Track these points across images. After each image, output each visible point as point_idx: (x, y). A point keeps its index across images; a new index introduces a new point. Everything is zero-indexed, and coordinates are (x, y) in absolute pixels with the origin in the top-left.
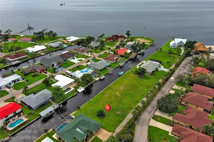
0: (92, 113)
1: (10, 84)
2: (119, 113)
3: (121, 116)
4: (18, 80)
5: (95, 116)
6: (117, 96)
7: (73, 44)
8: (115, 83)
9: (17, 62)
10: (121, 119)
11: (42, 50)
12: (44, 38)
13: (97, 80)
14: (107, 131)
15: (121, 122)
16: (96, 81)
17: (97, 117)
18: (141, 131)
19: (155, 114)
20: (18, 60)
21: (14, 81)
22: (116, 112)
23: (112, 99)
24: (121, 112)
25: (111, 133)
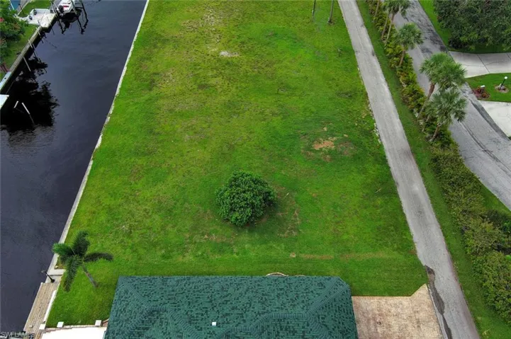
0: (189, 224)
2: (327, 144)
5: (220, 233)
6: (228, 63)
13: (44, 25)
14: (391, 295)
15: (386, 187)
16: (44, 31)
17: (245, 237)
22: (309, 148)
23: (220, 90)
24: (333, 136)
25: (423, 292)
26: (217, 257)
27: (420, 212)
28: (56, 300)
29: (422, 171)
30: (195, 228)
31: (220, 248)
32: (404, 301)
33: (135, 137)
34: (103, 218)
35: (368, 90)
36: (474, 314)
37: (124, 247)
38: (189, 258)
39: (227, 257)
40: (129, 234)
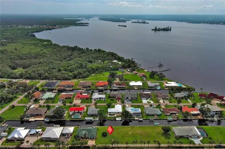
1: (97, 98)
4: (102, 99)
7: (166, 89)
8: (140, 127)
9: (116, 88)
11: (138, 86)
12: (154, 77)
13: (135, 119)
14: (95, 142)
17: (101, 135)
20: (117, 87)
21: (100, 98)
22: (112, 139)
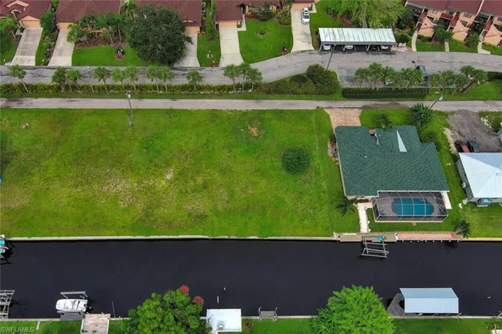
0: (307, 185)
2: (254, 131)
3: (262, 120)
5: (310, 173)
6: (180, 174)
10: (268, 116)
15: (279, 113)
17: (312, 164)
18: (274, 70)
19: (199, 66)
22: (257, 138)
23: (209, 178)
24: (247, 127)
25: (328, 111)
26: (322, 173)
27: (291, 104)
28: (348, 232)
29: (268, 99)
30: (309, 183)
31: (317, 173)
32: (331, 117)
33: (250, 218)
34: (306, 222)
35: (210, 108)
36: (331, 100)
37: (322, 209)
38: (324, 184)
39: (321, 170)
40: (314, 209)
